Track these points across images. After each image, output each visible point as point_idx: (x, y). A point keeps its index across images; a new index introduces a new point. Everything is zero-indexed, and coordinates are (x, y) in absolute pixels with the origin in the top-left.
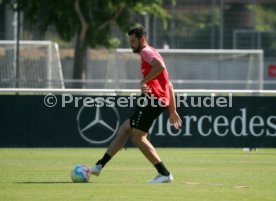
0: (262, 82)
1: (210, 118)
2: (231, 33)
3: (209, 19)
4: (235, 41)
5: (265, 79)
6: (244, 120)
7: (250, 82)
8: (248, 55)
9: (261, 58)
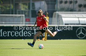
1: (14, 32)
2: (16, 10)
5: (25, 22)
6: (22, 32)
7: (21, 23)
8: (21, 16)
9: (24, 17)
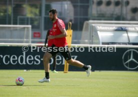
0: (30, 40)
1: (9, 56)
2: (17, 17)
3: (5, 11)
4: (18, 21)
5: (32, 38)
6: (24, 57)
7: (25, 40)
8: (24, 28)
9: (30, 29)
